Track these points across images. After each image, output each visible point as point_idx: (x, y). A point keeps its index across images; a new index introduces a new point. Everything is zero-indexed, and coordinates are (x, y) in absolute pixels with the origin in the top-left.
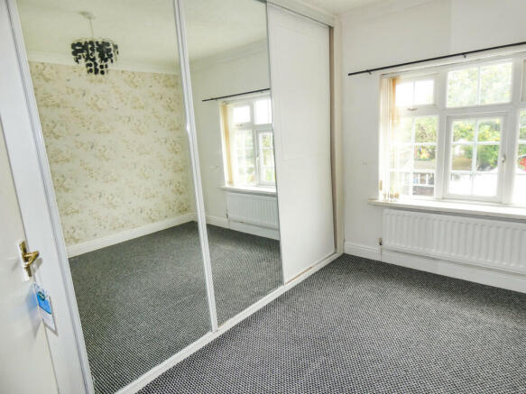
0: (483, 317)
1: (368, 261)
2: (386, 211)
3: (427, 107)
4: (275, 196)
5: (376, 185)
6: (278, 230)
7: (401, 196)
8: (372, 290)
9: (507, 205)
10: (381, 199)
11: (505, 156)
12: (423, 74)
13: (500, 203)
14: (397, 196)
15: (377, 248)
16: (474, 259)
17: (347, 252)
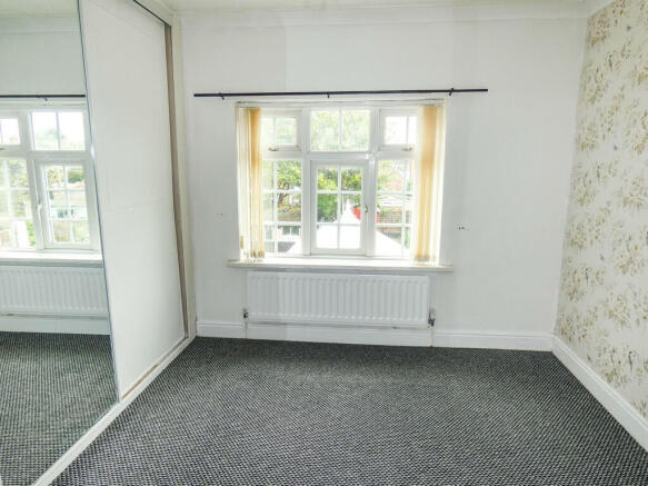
0: (364, 380)
1: (231, 341)
2: (251, 274)
3: (289, 149)
4: (101, 265)
5: (236, 242)
6: (107, 318)
7: (267, 254)
8: (245, 378)
9: (371, 258)
10: (243, 258)
11: (366, 207)
12: (272, 109)
13: (365, 256)
14: (261, 254)
15: (240, 322)
16: (346, 318)
17: (201, 334)
